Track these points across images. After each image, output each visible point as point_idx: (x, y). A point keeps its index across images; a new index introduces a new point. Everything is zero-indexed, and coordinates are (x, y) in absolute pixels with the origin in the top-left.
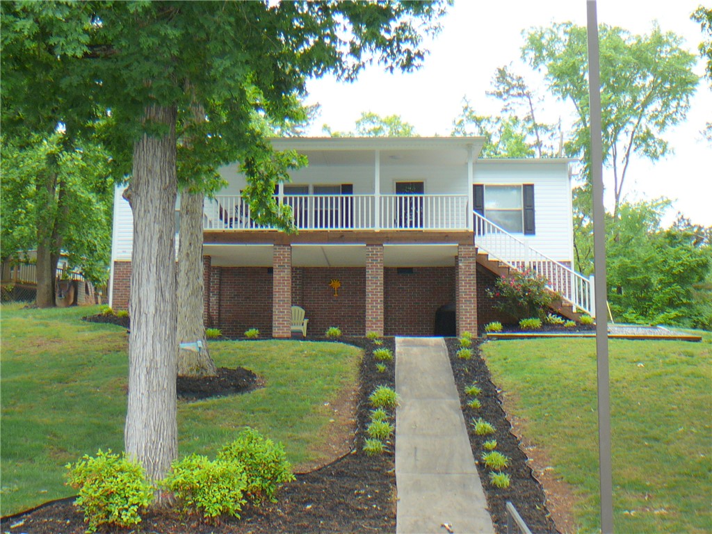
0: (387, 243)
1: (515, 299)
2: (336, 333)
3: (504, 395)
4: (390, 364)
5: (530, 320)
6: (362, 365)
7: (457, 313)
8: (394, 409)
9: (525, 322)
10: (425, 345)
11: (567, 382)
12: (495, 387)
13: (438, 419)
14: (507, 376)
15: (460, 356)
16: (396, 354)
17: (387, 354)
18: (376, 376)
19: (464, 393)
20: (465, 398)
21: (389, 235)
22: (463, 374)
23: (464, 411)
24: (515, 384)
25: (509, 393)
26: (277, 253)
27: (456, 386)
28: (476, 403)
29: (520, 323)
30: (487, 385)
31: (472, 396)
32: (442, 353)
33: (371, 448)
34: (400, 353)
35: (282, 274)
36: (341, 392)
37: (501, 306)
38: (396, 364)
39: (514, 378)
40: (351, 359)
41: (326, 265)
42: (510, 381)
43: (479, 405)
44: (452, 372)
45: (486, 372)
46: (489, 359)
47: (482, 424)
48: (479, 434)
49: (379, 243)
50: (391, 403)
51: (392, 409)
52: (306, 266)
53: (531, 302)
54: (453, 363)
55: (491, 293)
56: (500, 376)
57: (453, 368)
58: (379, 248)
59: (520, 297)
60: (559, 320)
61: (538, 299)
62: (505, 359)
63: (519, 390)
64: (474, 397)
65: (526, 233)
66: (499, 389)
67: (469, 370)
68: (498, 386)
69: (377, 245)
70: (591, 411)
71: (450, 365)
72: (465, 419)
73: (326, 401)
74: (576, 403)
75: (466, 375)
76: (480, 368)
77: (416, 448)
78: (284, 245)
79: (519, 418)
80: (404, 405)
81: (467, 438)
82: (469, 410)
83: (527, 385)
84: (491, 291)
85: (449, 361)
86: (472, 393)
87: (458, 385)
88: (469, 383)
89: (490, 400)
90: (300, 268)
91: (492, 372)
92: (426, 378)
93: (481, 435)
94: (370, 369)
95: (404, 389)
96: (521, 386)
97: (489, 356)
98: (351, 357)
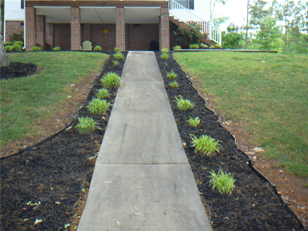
0: (126, 6)
1: (187, 35)
2: (99, 48)
3: (191, 78)
4: (122, 62)
5: (194, 45)
6: (106, 62)
7: (160, 43)
8: (117, 88)
9: (191, 46)
10: (144, 54)
11: (228, 71)
12: (185, 74)
13: (148, 96)
14: (190, 68)
15: (162, 58)
16: (127, 57)
17: (121, 56)
18: (112, 67)
19: (166, 77)
20: (167, 81)
21: (127, 3)
22: (164, 67)
23: (167, 89)
24: (196, 72)
25: (194, 77)
26: (73, 11)
27: (160, 73)
28: (175, 84)
29: (189, 46)
30: (180, 73)
31: (172, 79)
32: (152, 57)
33: (83, 126)
34: (129, 57)
35: (75, 22)
36: (86, 77)
37: (180, 39)
38: (126, 62)
39: (195, 69)
40: (101, 59)
41: (101, 22)
42: (193, 71)
43: (177, 85)
44: (158, 65)
45: (178, 66)
46: (177, 60)
47: (183, 101)
48: (181, 110)
49: (122, 6)
50: (115, 84)
51: (115, 88)
52: (92, 23)
53: (194, 37)
54: (158, 61)
55: (175, 33)
56: (186, 67)
57: (158, 63)
58: (122, 9)
59: (189, 34)
60: (206, 46)
61: (197, 35)
62: (187, 60)
63: (200, 75)
64: (173, 80)
65: (190, 9)
66: (187, 75)
67: (168, 65)
68: (186, 73)
69: (121, 7)
70: (255, 89)
71: (157, 62)
72: (168, 96)
73: (72, 83)
74: (241, 83)
75: (167, 67)
76: (174, 63)
77: (126, 125)
78: (76, 7)
79: (207, 94)
80: (124, 85)
81: (172, 113)
82: (170, 89)
83: (204, 72)
84: (176, 32)
85: (156, 60)
86: (172, 77)
87: (162, 73)
88: (169, 71)
89: (183, 81)
90: (90, 24)
91: (181, 66)
92: (142, 69)
93: (183, 111)
94: (109, 64)
95: (127, 75)
96: (201, 73)
97: (178, 58)
98: (102, 58)
